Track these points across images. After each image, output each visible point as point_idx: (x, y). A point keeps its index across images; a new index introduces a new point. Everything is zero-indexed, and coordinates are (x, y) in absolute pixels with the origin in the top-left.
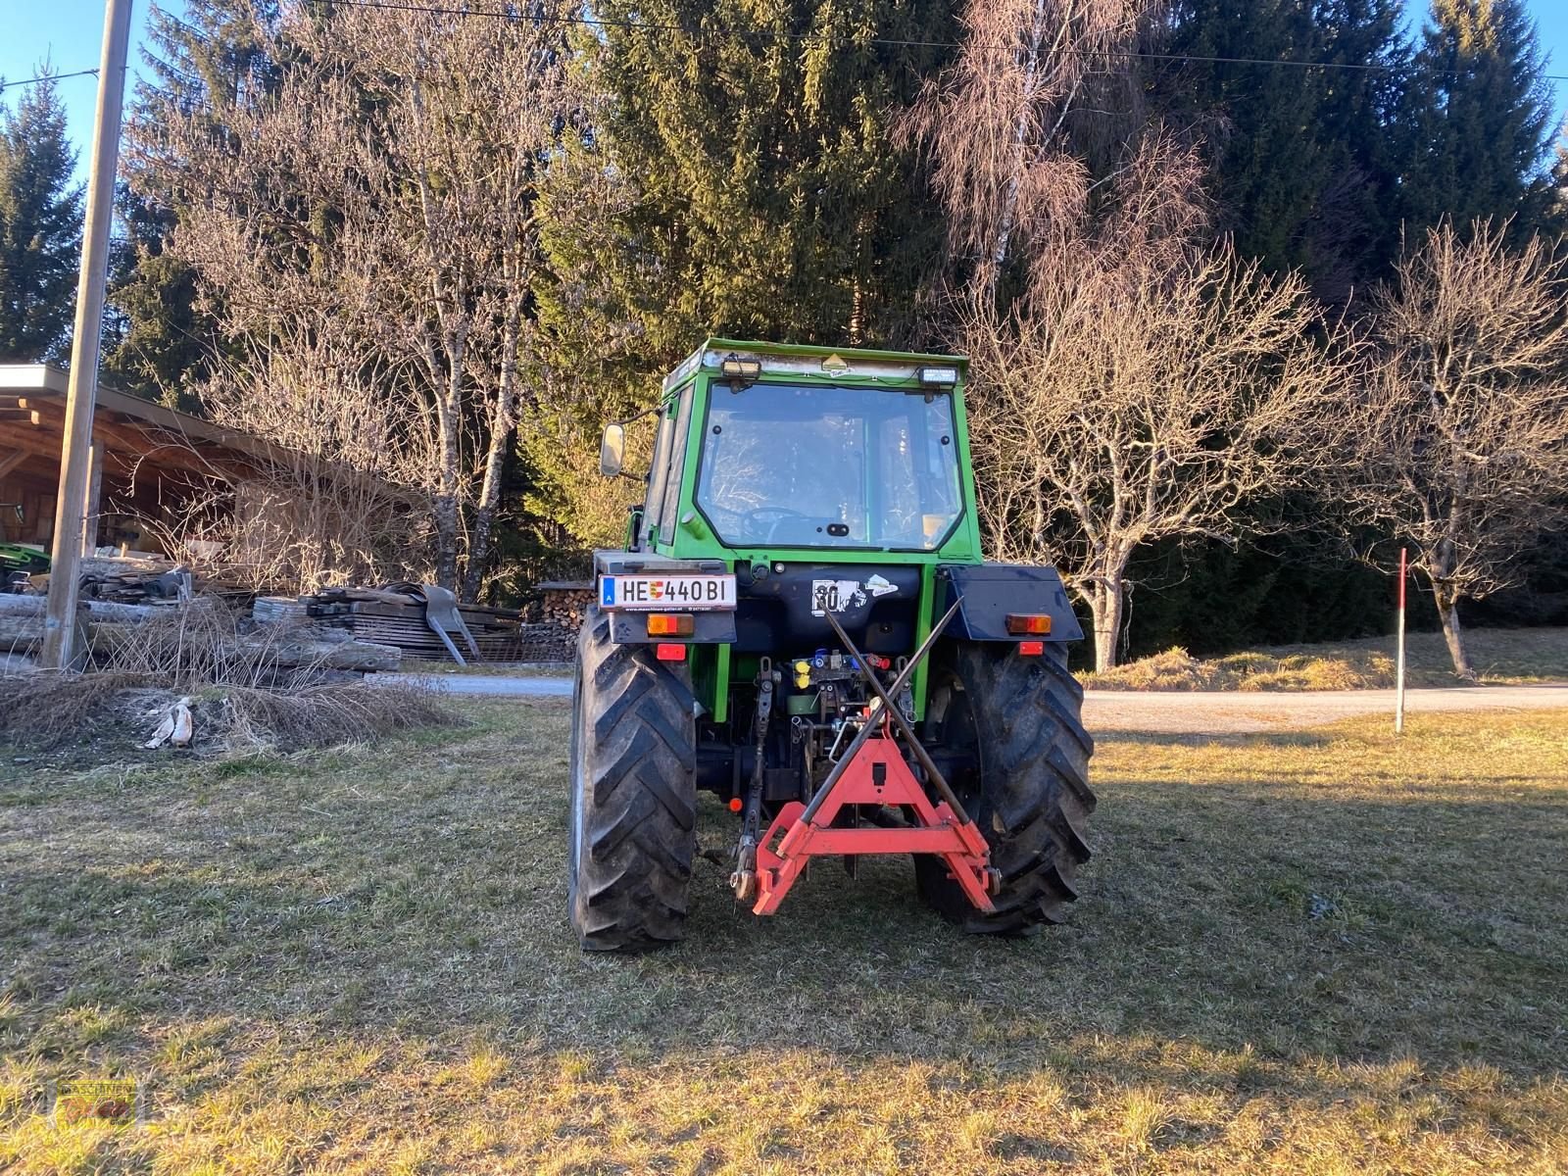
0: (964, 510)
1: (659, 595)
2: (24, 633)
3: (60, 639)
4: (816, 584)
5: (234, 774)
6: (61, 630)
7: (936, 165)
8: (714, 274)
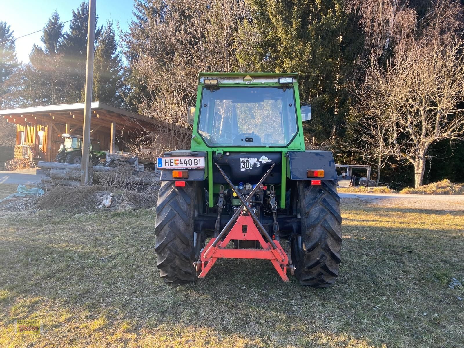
0: (298, 131)
1: (177, 164)
2: (77, 175)
3: (85, 177)
4: (241, 159)
5: (117, 216)
6: (85, 173)
7: (361, 17)
8: (287, 61)
